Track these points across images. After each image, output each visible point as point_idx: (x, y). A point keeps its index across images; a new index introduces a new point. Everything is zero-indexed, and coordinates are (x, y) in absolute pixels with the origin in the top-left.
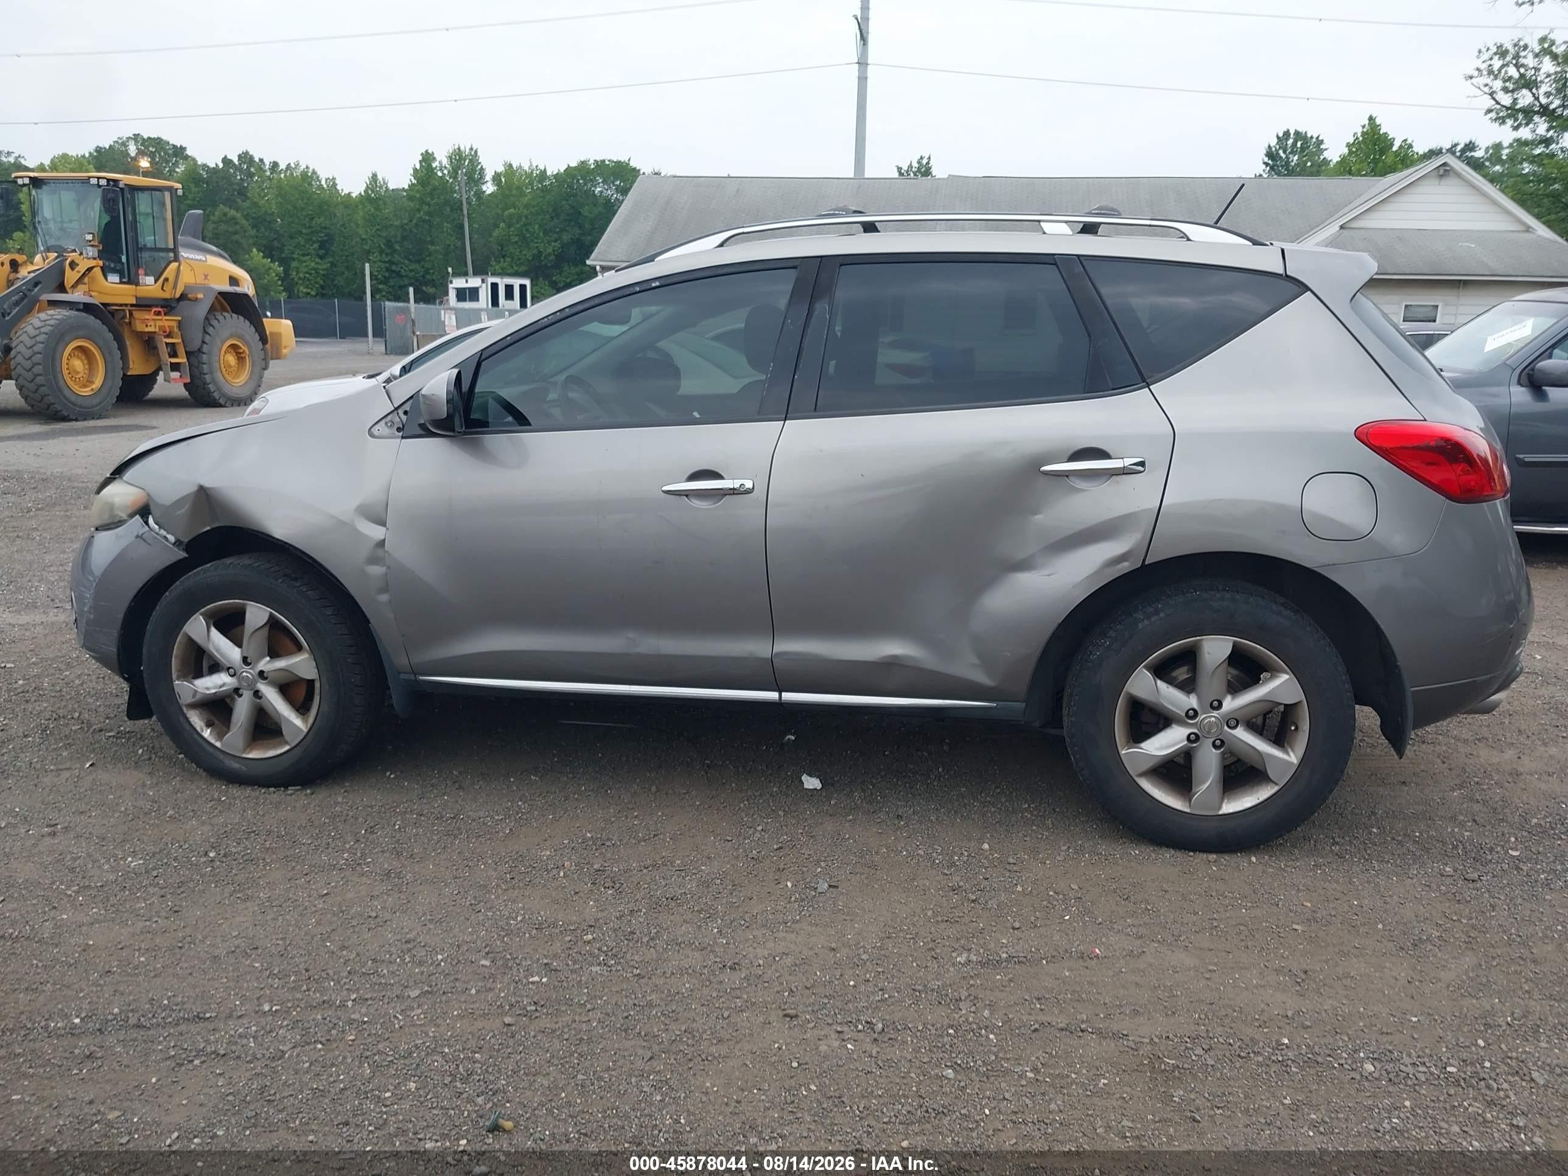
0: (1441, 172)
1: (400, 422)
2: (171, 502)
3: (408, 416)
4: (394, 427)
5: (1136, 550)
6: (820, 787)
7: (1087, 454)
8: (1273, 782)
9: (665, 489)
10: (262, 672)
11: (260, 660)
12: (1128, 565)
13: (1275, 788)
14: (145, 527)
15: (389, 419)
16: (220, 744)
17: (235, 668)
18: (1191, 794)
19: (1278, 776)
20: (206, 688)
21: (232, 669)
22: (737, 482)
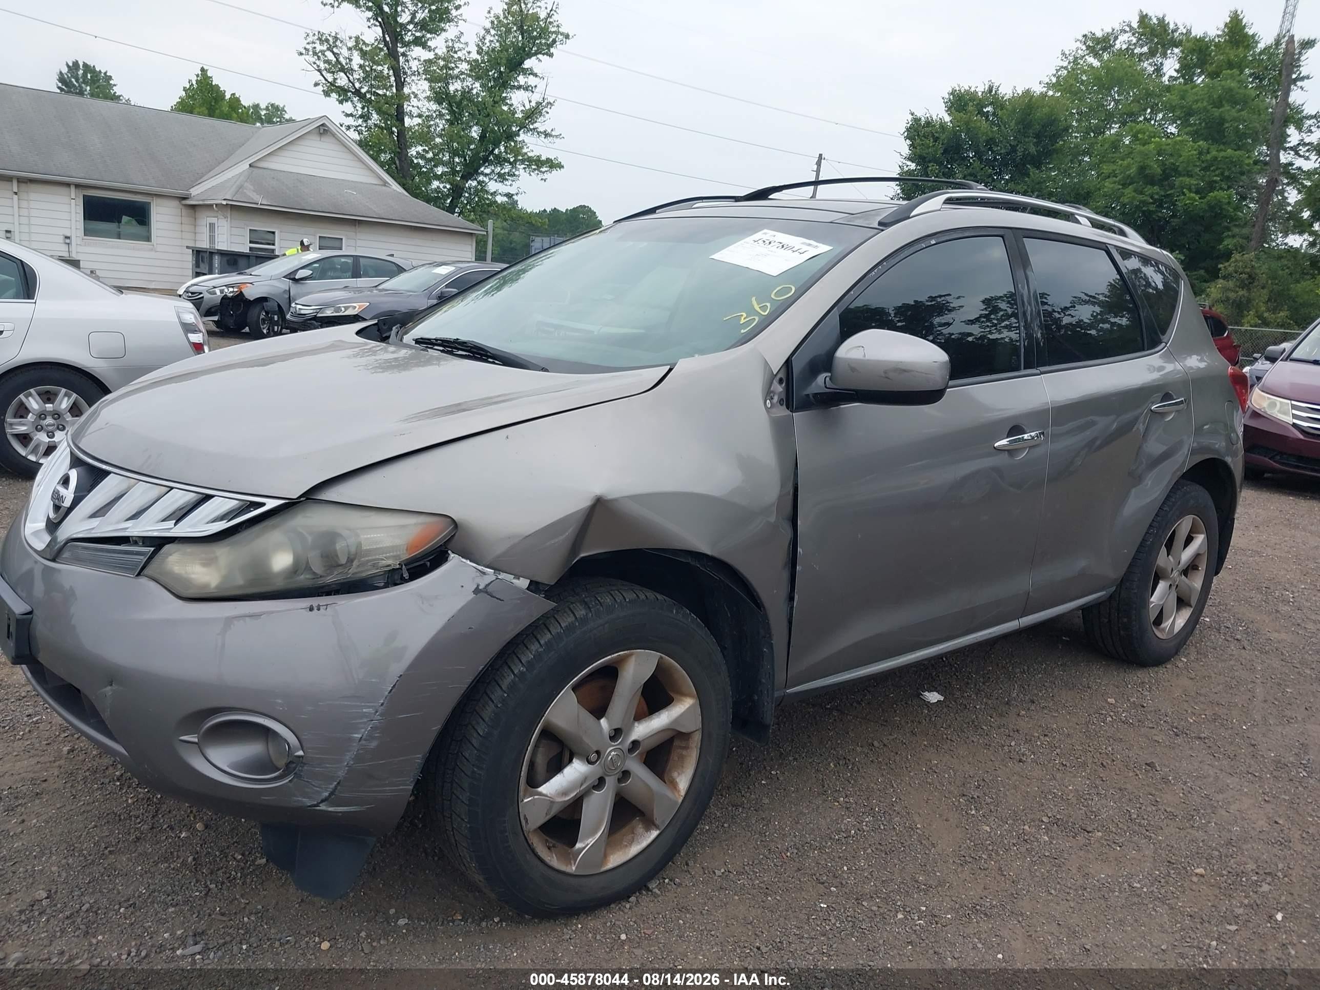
0: (322, 131)
1: (781, 392)
2: (537, 528)
3: (784, 385)
4: (776, 399)
5: (1184, 462)
6: (942, 698)
7: (1167, 397)
8: (1191, 606)
9: (996, 445)
10: (635, 744)
11: (630, 728)
12: (1179, 474)
13: (1192, 609)
14: (484, 573)
15: (772, 389)
16: (574, 868)
17: (602, 751)
18: (1163, 626)
19: (1194, 601)
20: (565, 793)
21: (598, 752)
22: (1033, 434)
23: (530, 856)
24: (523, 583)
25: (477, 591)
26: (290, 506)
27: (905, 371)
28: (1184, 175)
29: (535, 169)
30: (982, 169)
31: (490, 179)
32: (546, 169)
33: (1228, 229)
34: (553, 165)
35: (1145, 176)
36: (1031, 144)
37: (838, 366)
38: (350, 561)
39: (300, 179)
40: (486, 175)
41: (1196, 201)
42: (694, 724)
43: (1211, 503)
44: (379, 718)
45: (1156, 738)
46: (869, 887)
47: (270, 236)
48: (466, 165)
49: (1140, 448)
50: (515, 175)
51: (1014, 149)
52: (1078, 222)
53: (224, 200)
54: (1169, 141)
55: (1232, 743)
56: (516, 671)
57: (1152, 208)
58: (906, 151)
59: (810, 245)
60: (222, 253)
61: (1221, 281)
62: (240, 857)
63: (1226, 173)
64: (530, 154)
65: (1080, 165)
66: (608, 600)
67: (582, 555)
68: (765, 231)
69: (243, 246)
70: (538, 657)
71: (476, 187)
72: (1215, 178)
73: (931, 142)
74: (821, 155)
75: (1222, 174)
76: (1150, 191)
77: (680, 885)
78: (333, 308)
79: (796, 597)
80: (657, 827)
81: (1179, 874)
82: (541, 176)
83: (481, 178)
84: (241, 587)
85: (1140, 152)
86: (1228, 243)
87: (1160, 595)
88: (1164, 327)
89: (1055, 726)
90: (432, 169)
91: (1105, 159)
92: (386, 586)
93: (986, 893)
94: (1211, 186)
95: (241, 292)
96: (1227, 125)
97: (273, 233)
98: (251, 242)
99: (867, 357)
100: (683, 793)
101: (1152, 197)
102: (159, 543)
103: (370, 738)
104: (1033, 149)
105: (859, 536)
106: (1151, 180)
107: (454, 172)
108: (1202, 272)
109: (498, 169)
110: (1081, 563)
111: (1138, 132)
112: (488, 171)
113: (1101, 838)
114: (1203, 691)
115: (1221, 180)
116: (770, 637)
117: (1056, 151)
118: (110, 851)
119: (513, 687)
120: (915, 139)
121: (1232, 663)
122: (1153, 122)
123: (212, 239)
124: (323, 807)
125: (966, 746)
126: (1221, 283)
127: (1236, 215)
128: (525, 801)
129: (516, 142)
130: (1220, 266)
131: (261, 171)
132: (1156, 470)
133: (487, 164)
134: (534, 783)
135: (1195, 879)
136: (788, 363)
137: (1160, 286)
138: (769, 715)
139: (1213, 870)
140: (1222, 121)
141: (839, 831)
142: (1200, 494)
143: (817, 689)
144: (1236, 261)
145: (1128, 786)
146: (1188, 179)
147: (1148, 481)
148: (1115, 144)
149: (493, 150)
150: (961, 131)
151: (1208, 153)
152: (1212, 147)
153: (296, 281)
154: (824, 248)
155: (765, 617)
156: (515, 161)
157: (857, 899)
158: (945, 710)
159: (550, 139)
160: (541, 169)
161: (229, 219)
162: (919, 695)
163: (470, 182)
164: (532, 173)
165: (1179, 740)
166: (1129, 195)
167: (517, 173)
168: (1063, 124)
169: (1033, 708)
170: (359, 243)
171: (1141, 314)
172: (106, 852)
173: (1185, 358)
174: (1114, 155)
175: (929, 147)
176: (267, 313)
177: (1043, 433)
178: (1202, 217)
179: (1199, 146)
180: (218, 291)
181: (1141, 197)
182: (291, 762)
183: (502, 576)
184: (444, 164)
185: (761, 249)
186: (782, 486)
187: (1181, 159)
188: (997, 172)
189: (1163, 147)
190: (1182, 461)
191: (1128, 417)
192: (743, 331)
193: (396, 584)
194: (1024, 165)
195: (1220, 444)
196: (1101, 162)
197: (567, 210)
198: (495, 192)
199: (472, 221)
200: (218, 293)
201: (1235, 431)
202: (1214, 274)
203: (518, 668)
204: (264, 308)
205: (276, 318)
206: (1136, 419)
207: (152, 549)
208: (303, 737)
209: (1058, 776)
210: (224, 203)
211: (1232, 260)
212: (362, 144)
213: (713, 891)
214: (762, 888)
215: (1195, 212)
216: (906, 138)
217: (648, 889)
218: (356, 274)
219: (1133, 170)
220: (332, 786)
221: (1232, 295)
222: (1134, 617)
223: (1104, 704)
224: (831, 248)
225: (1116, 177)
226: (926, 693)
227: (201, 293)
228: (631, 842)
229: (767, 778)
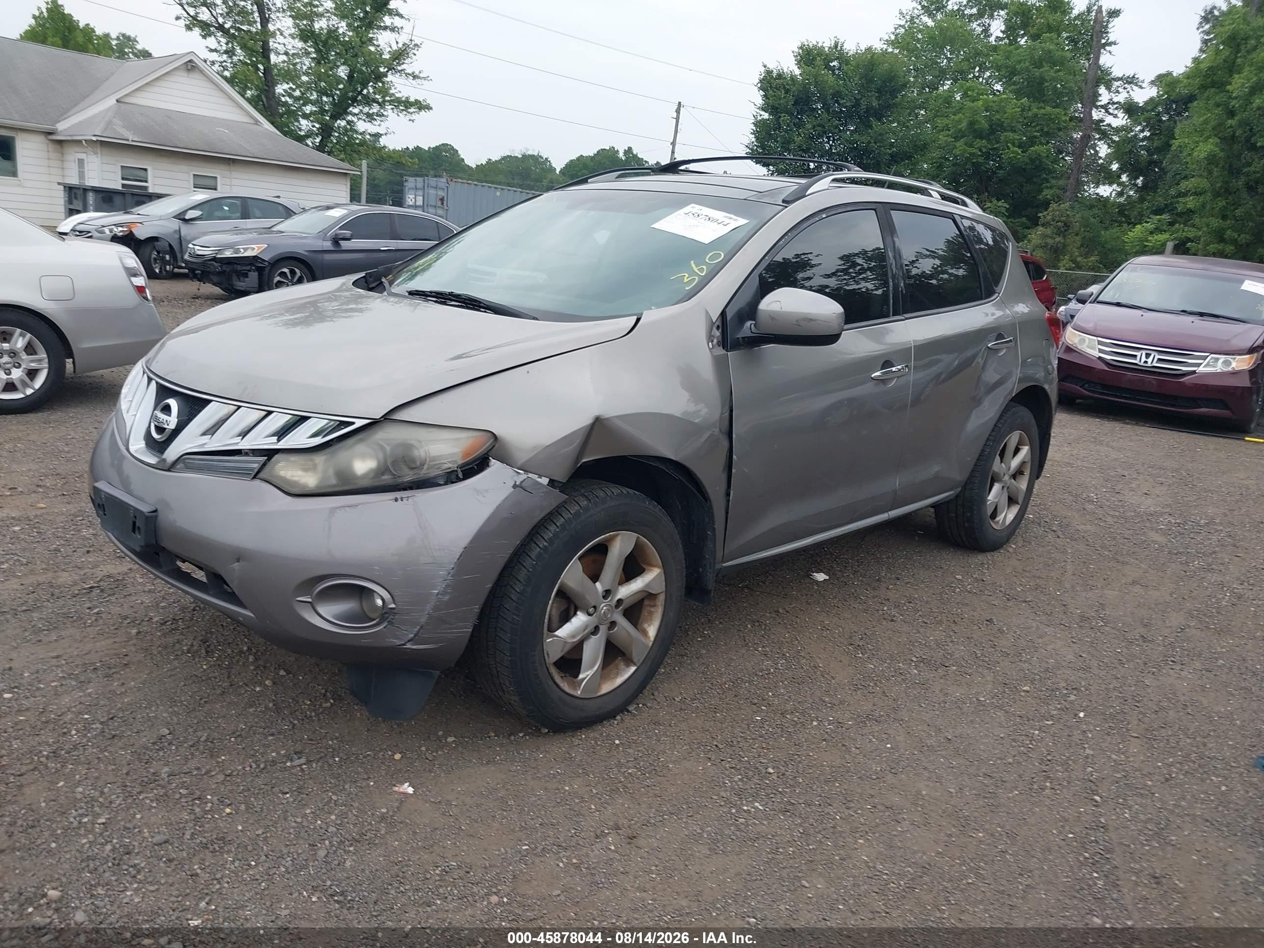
0: (190, 67)
1: (718, 337)
2: (555, 440)
3: (720, 330)
4: (715, 341)
5: (1013, 388)
6: (827, 578)
7: (1000, 336)
8: (1018, 504)
9: (873, 376)
10: (620, 601)
11: (617, 590)
12: (1010, 398)
13: (1019, 506)
14: (519, 473)
15: (712, 333)
16: (579, 693)
17: (597, 605)
18: (997, 519)
19: (1020, 500)
20: (573, 637)
21: (595, 607)
22: (899, 367)
23: (551, 683)
24: (545, 481)
25: (515, 486)
26: (374, 424)
27: (811, 320)
28: (1008, 131)
29: (403, 110)
30: (829, 120)
31: (359, 119)
32: (414, 110)
33: (1047, 181)
34: (421, 106)
35: (974, 131)
36: (874, 98)
37: (761, 316)
38: (423, 465)
39: (169, 115)
40: (355, 115)
41: (1019, 154)
42: (660, 588)
43: (1033, 421)
44: (451, 578)
45: (994, 602)
46: (789, 706)
47: (142, 173)
48: (333, 104)
49: (979, 377)
50: (383, 115)
51: (857, 104)
52: (931, 196)
53: (94, 136)
54: (996, 99)
55: (1048, 604)
56: (541, 546)
57: (981, 160)
58: (760, 101)
59: (731, 218)
60: (97, 190)
61: (1041, 228)
62: (309, 702)
63: (1046, 129)
64: (397, 95)
65: (917, 117)
66: (602, 494)
67: (584, 461)
68: (693, 205)
69: (115, 183)
70: (556, 535)
71: (345, 127)
72: (1036, 134)
73: (782, 94)
74: (680, 103)
75: (1042, 130)
76: (979, 145)
77: (651, 708)
78: (232, 250)
79: (732, 492)
80: (635, 664)
81: (1012, 691)
82: (409, 117)
83: (350, 118)
84: (334, 486)
85: (971, 108)
86: (1047, 193)
87: (995, 494)
88: (997, 278)
89: (916, 596)
90: (300, 108)
91: (938, 114)
92: (446, 484)
93: (875, 708)
94: (1032, 141)
95: (131, 231)
96: (1046, 84)
97: (146, 170)
98: (123, 179)
99: (783, 310)
100: (652, 639)
101: (980, 150)
102: (270, 454)
103: (444, 593)
104: (875, 104)
105: (776, 446)
106: (979, 135)
107: (322, 111)
108: (1024, 219)
109: (366, 110)
110: (936, 468)
111: (969, 89)
112: (356, 111)
113: (956, 670)
114: (1028, 569)
115: (1041, 136)
116: (713, 523)
117: (895, 105)
118: (205, 702)
119: (539, 555)
120: (768, 91)
121: (1050, 548)
122: (981, 80)
123: (81, 175)
124: (408, 646)
125: (849, 611)
126: (1040, 230)
127: (1053, 167)
128: (548, 640)
129: (383, 83)
130: (1040, 215)
131: (127, 106)
132: (992, 394)
133: (355, 104)
134: (552, 630)
135: (1023, 694)
136: (723, 314)
137: (991, 242)
138: (711, 585)
139: (1035, 688)
140: (1042, 80)
141: (761, 670)
142: (1025, 414)
143: (744, 563)
144: (1054, 210)
145: (973, 636)
146: (1012, 134)
147: (986, 403)
148: (948, 99)
149: (362, 90)
150: (810, 84)
151: (1030, 110)
152: (1033, 104)
153: (186, 221)
154: (742, 221)
155: (711, 508)
156: (384, 101)
157: (782, 714)
158: (830, 586)
159: (418, 81)
160: (409, 110)
161: (99, 155)
162: (809, 576)
163: (339, 121)
164: (399, 114)
165: (1010, 604)
166: (961, 148)
167: (385, 113)
168: (901, 81)
169: (898, 583)
170: (234, 182)
171: (980, 271)
172: (202, 702)
173: (1013, 307)
174: (947, 110)
175: (780, 99)
176: (158, 252)
177: (907, 366)
178: (1024, 170)
179: (1021, 103)
180: (107, 231)
181: (970, 150)
182: (386, 613)
183: (530, 475)
184: (313, 103)
185: (691, 220)
186: (723, 408)
187: (1006, 115)
188: (842, 124)
189: (991, 104)
190: (1012, 387)
191: (969, 353)
192: (687, 288)
193: (453, 483)
194: (867, 117)
195: (1040, 375)
196: (936, 116)
197: (429, 148)
198: (364, 132)
199: (342, 160)
200: (107, 232)
201: (1051, 364)
202: (1035, 222)
203: (543, 544)
204: (155, 248)
205: (168, 257)
206: (974, 357)
207: (266, 458)
208: (395, 594)
209: (922, 630)
210: (94, 139)
211: (1051, 209)
212: (230, 81)
213: (676, 711)
214: (711, 708)
215: (1019, 164)
216: (761, 88)
217: (628, 711)
218: (245, 215)
219: (964, 125)
220: (416, 630)
221: (1050, 241)
222: (975, 512)
223: (954, 580)
224: (747, 221)
225: (949, 130)
226: (815, 574)
227: (89, 232)
228: (617, 675)
229: (701, 637)
